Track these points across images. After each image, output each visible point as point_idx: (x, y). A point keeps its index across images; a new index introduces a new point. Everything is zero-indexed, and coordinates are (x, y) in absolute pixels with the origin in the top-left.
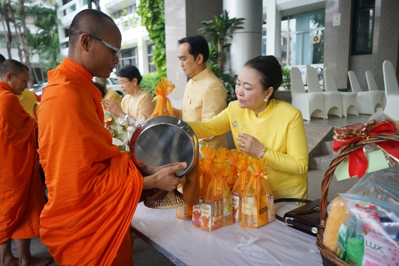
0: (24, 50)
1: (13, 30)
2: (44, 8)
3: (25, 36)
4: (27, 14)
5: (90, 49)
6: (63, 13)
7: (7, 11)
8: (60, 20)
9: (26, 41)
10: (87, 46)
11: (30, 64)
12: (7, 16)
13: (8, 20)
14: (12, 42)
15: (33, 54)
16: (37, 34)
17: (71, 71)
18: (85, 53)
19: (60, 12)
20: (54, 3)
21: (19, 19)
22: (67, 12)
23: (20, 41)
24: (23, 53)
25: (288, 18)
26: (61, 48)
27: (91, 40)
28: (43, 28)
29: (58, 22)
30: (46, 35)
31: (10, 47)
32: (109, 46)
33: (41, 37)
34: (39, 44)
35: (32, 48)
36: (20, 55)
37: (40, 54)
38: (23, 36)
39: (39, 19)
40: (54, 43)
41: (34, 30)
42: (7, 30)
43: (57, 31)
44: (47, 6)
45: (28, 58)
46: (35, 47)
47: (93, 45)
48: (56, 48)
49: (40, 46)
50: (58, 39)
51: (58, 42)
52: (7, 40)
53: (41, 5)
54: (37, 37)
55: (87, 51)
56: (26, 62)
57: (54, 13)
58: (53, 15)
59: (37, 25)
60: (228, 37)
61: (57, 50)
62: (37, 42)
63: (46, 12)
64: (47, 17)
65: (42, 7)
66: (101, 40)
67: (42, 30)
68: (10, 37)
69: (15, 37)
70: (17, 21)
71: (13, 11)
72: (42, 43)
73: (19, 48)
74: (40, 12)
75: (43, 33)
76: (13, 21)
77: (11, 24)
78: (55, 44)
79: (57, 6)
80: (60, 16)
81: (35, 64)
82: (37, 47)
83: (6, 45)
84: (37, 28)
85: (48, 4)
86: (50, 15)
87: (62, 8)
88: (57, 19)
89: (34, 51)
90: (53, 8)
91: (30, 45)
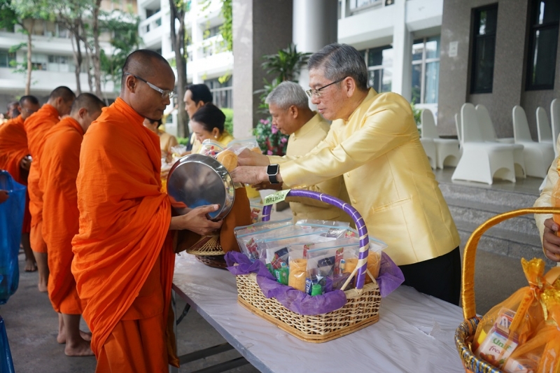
0: (95, 76)
1: (83, 50)
2: (123, 23)
3: (97, 59)
4: (102, 29)
5: (137, 90)
6: (145, 29)
7: (77, 26)
8: (142, 39)
9: (97, 65)
10: (133, 88)
11: (101, 94)
12: (77, 33)
13: (78, 39)
14: (82, 65)
15: (106, 81)
16: (113, 55)
17: (118, 110)
18: (131, 94)
19: (143, 28)
20: (136, 16)
21: (92, 36)
22: (151, 27)
23: (91, 64)
24: (93, 80)
25: (425, 41)
27: (136, 81)
28: (120, 48)
29: (139, 40)
31: (80, 71)
32: (155, 87)
33: (118, 60)
34: (114, 68)
35: (107, 72)
36: (90, 82)
37: (115, 81)
38: (95, 59)
39: (117, 36)
41: (110, 51)
42: (76, 49)
44: (126, 20)
45: (99, 86)
46: (109, 72)
47: (139, 86)
49: (116, 71)
52: (75, 61)
53: (119, 18)
54: (112, 60)
55: (133, 92)
56: (97, 91)
57: (135, 28)
58: (133, 32)
59: (114, 43)
60: (296, 74)
62: (112, 66)
63: (125, 28)
64: (127, 33)
65: (120, 21)
66: (146, 82)
67: (119, 51)
68: (80, 58)
69: (85, 58)
70: (89, 39)
71: (85, 26)
72: (118, 67)
73: (89, 73)
74: (118, 27)
75: (120, 55)
76: (84, 40)
77: (82, 43)
79: (139, 20)
80: (142, 33)
81: (108, 94)
82: (112, 72)
83: (74, 68)
84: (113, 48)
85: (128, 17)
86: (130, 32)
87: (145, 22)
88: (138, 36)
89: (109, 77)
90: (134, 22)
91: (103, 70)
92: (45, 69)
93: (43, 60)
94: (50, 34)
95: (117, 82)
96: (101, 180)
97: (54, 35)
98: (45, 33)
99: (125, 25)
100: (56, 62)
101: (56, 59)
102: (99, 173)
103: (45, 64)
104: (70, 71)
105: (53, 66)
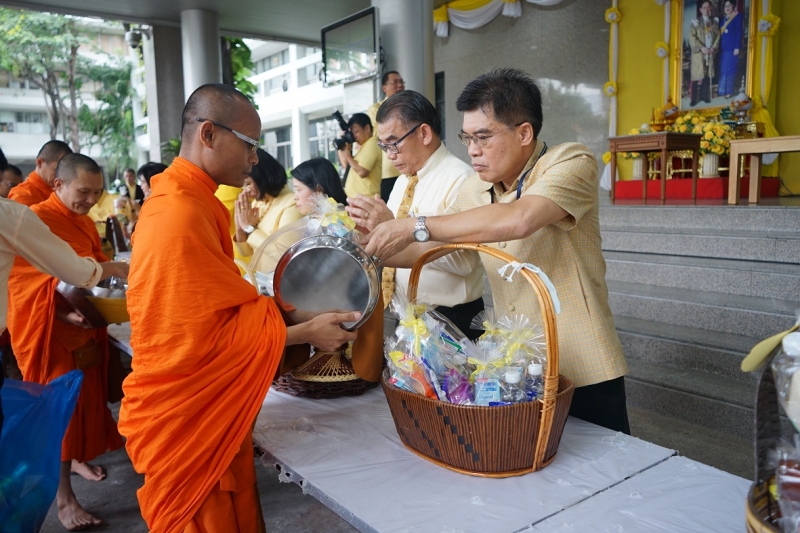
0: (73, 141)
2: (110, 70)
5: (215, 144)
6: (139, 78)
8: (135, 90)
9: (75, 126)
10: (211, 140)
15: (92, 144)
16: (100, 111)
18: (207, 150)
19: (136, 77)
20: (127, 61)
26: (136, 133)
27: (216, 130)
28: (108, 102)
29: (131, 91)
30: (113, 113)
31: (56, 134)
32: (244, 137)
33: (104, 118)
34: (101, 128)
35: (91, 133)
37: (103, 144)
38: (72, 120)
40: (123, 126)
41: (94, 105)
43: (130, 108)
44: (115, 66)
46: (95, 132)
47: (219, 138)
48: (128, 134)
49: (103, 131)
50: (132, 119)
51: (132, 124)
52: (50, 120)
54: (98, 117)
55: (211, 147)
57: (127, 76)
58: (123, 82)
59: (99, 97)
61: (130, 138)
62: (98, 126)
63: (114, 76)
64: (115, 83)
66: (230, 130)
67: (106, 106)
68: (57, 117)
72: (106, 126)
75: (108, 111)
78: (126, 127)
79: (130, 66)
82: (99, 133)
83: (49, 130)
84: (100, 102)
85: (117, 63)
89: (95, 138)
91: (88, 130)
92: (12, 131)
93: (8, 119)
94: (18, 85)
95: (106, 146)
96: (190, 282)
97: (23, 86)
98: (11, 84)
99: (113, 74)
100: (27, 121)
101: (26, 117)
102: (185, 273)
103: (11, 124)
104: (45, 132)
105: (23, 126)
